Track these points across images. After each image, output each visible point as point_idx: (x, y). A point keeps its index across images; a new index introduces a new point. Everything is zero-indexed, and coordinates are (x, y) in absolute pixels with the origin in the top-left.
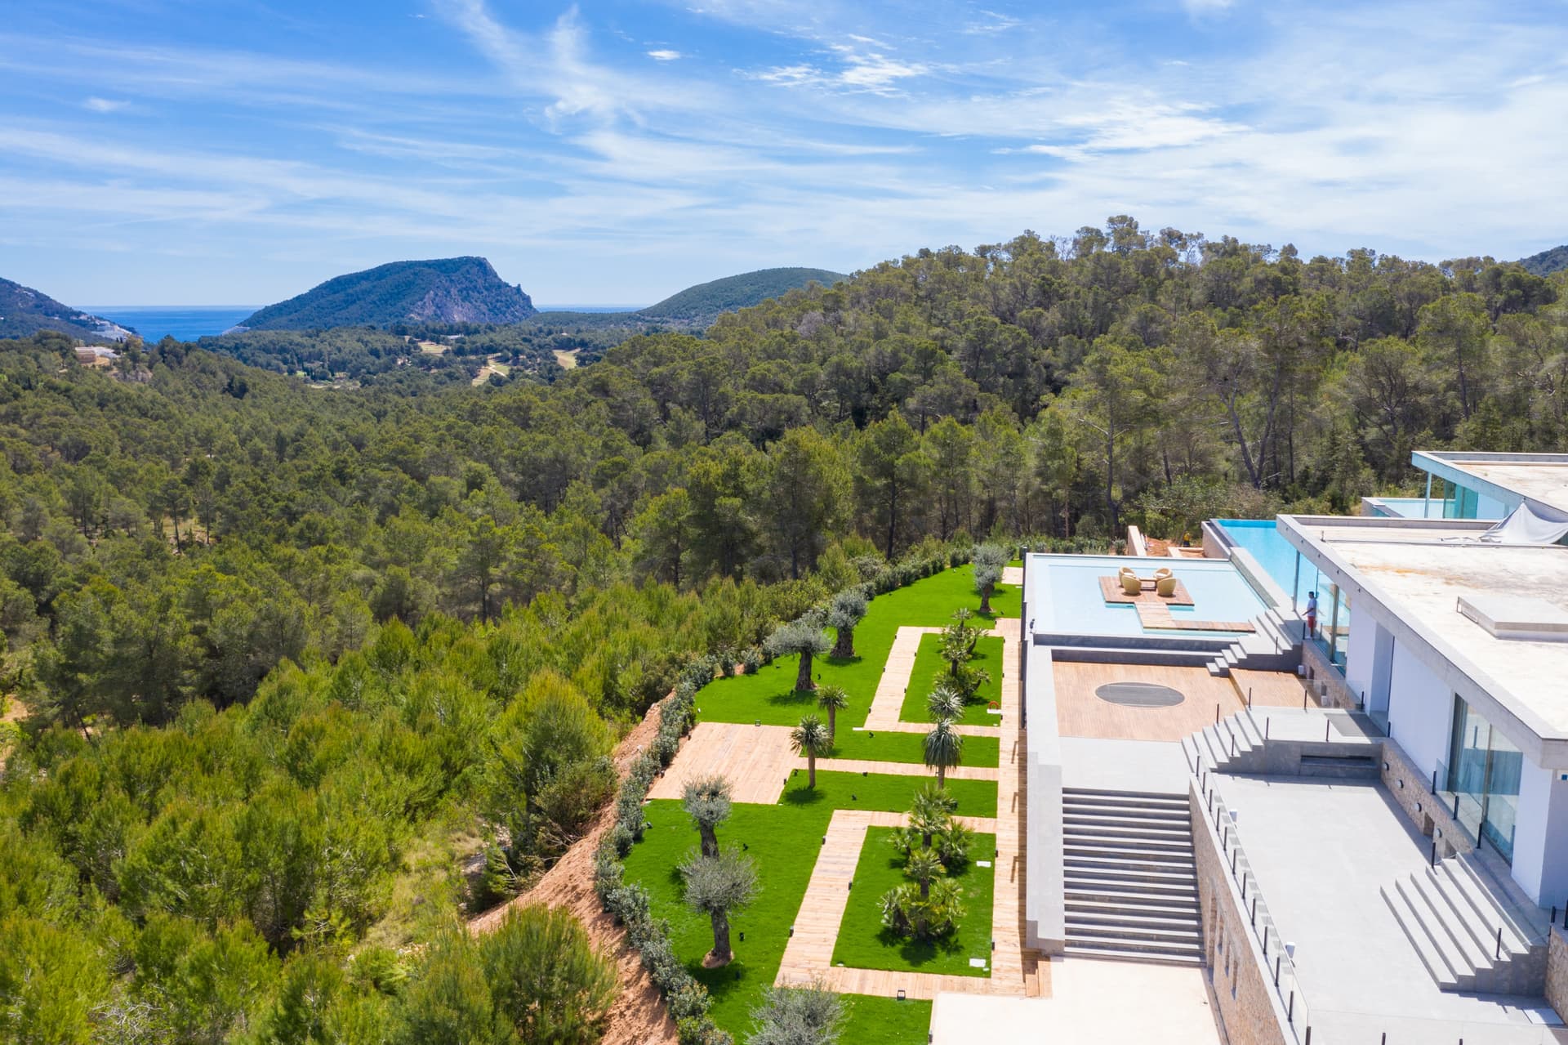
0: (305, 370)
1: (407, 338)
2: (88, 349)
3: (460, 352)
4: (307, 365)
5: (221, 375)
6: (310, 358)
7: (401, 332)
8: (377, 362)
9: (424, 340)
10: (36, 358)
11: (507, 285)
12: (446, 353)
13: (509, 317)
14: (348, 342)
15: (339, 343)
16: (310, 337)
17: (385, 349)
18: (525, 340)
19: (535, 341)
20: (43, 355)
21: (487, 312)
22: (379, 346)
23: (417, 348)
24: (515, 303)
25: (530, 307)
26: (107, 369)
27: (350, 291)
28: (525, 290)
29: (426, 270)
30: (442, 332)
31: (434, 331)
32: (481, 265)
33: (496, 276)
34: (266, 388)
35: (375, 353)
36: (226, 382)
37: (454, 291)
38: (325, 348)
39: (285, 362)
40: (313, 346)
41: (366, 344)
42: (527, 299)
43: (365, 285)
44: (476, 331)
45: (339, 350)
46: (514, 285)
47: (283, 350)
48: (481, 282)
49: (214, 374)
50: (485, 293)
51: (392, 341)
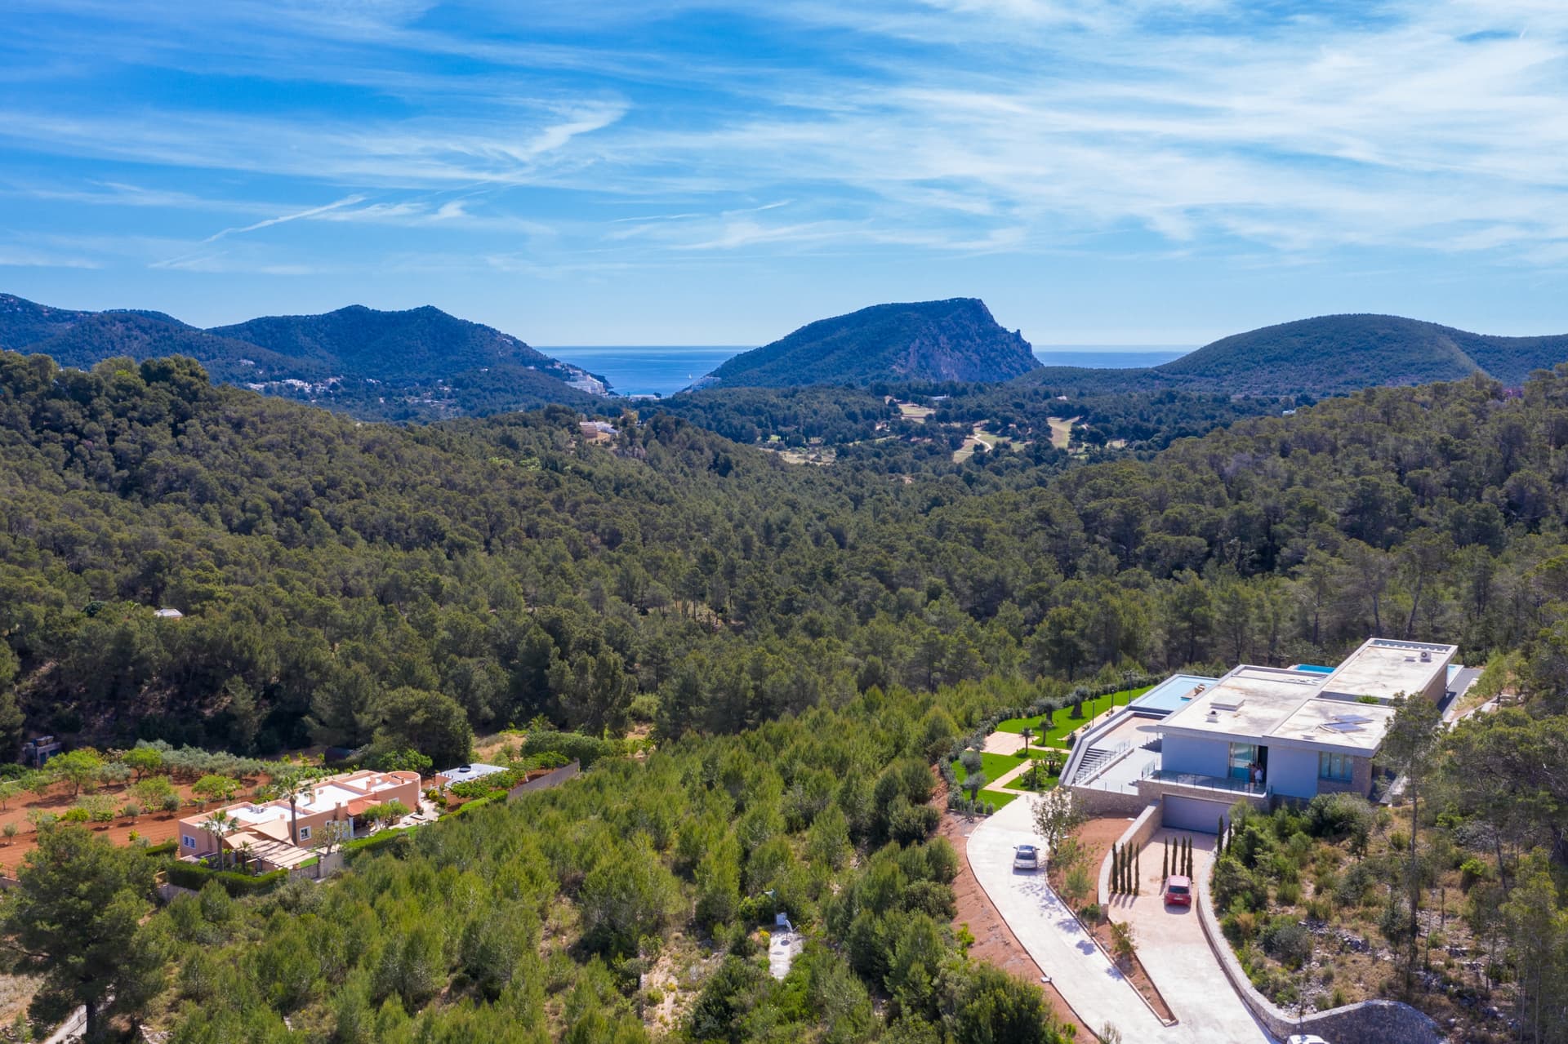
0: (778, 433)
1: (888, 399)
2: (590, 424)
3: (943, 417)
4: (781, 428)
5: (708, 453)
6: (785, 421)
7: (880, 391)
8: (854, 426)
9: (905, 401)
10: (551, 434)
11: (1004, 331)
12: (929, 418)
13: (1005, 370)
14: (826, 405)
15: (816, 406)
16: (786, 397)
17: (863, 411)
18: (1017, 405)
19: (1029, 406)
20: (556, 432)
21: (978, 362)
22: (857, 409)
23: (897, 411)
24: (1013, 352)
25: (1031, 356)
26: (607, 445)
27: (829, 339)
28: (1025, 337)
29: (914, 315)
30: (925, 392)
31: (917, 391)
32: (974, 310)
33: (992, 320)
34: (749, 466)
35: (852, 416)
36: (712, 458)
37: (943, 339)
38: (801, 410)
39: (760, 425)
40: (789, 408)
41: (844, 406)
42: (1028, 347)
43: (844, 332)
44: (964, 392)
45: (815, 413)
46: (1012, 330)
47: (758, 412)
48: (974, 327)
49: (701, 451)
50: (978, 341)
51: (871, 402)
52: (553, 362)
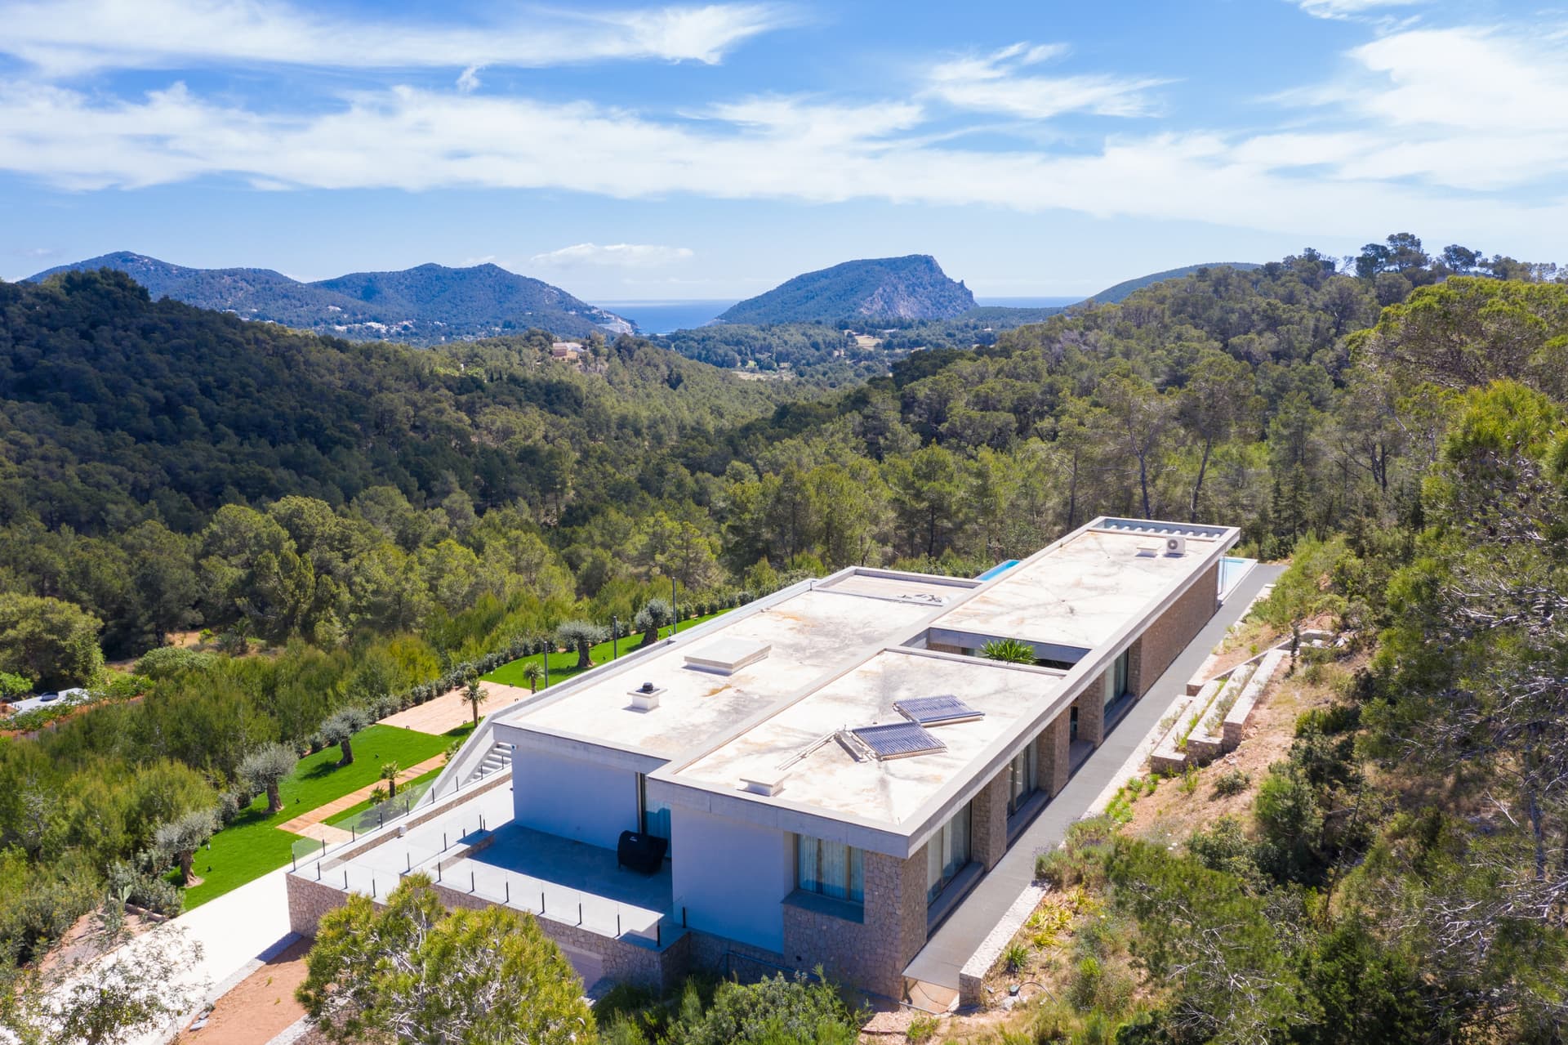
0: (756, 360)
1: (846, 332)
2: (562, 344)
3: (889, 346)
4: (758, 356)
5: (663, 368)
6: (761, 350)
7: (842, 326)
8: (817, 354)
9: (862, 334)
10: (520, 352)
11: (951, 281)
12: (878, 345)
13: (951, 311)
14: (794, 337)
15: (786, 337)
16: (763, 330)
17: (825, 342)
18: (949, 335)
19: (960, 336)
20: (525, 350)
21: (929, 305)
22: (820, 339)
23: (854, 341)
24: (957, 298)
25: (972, 301)
26: (575, 361)
27: (810, 288)
28: (967, 285)
29: (878, 268)
30: (879, 327)
31: (872, 326)
32: (928, 262)
33: (941, 272)
34: (698, 379)
35: (816, 346)
36: (667, 373)
37: (901, 287)
38: (775, 341)
39: (740, 353)
40: (765, 339)
41: (809, 337)
42: (970, 294)
43: (824, 282)
44: (910, 326)
45: (786, 343)
46: (957, 281)
47: (739, 343)
48: (926, 278)
49: (657, 367)
50: (930, 288)
51: (833, 335)
52: (590, 309)
